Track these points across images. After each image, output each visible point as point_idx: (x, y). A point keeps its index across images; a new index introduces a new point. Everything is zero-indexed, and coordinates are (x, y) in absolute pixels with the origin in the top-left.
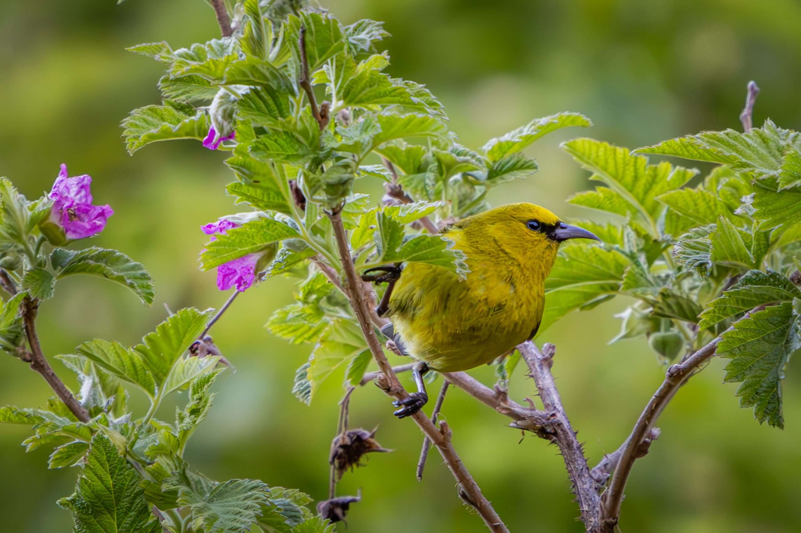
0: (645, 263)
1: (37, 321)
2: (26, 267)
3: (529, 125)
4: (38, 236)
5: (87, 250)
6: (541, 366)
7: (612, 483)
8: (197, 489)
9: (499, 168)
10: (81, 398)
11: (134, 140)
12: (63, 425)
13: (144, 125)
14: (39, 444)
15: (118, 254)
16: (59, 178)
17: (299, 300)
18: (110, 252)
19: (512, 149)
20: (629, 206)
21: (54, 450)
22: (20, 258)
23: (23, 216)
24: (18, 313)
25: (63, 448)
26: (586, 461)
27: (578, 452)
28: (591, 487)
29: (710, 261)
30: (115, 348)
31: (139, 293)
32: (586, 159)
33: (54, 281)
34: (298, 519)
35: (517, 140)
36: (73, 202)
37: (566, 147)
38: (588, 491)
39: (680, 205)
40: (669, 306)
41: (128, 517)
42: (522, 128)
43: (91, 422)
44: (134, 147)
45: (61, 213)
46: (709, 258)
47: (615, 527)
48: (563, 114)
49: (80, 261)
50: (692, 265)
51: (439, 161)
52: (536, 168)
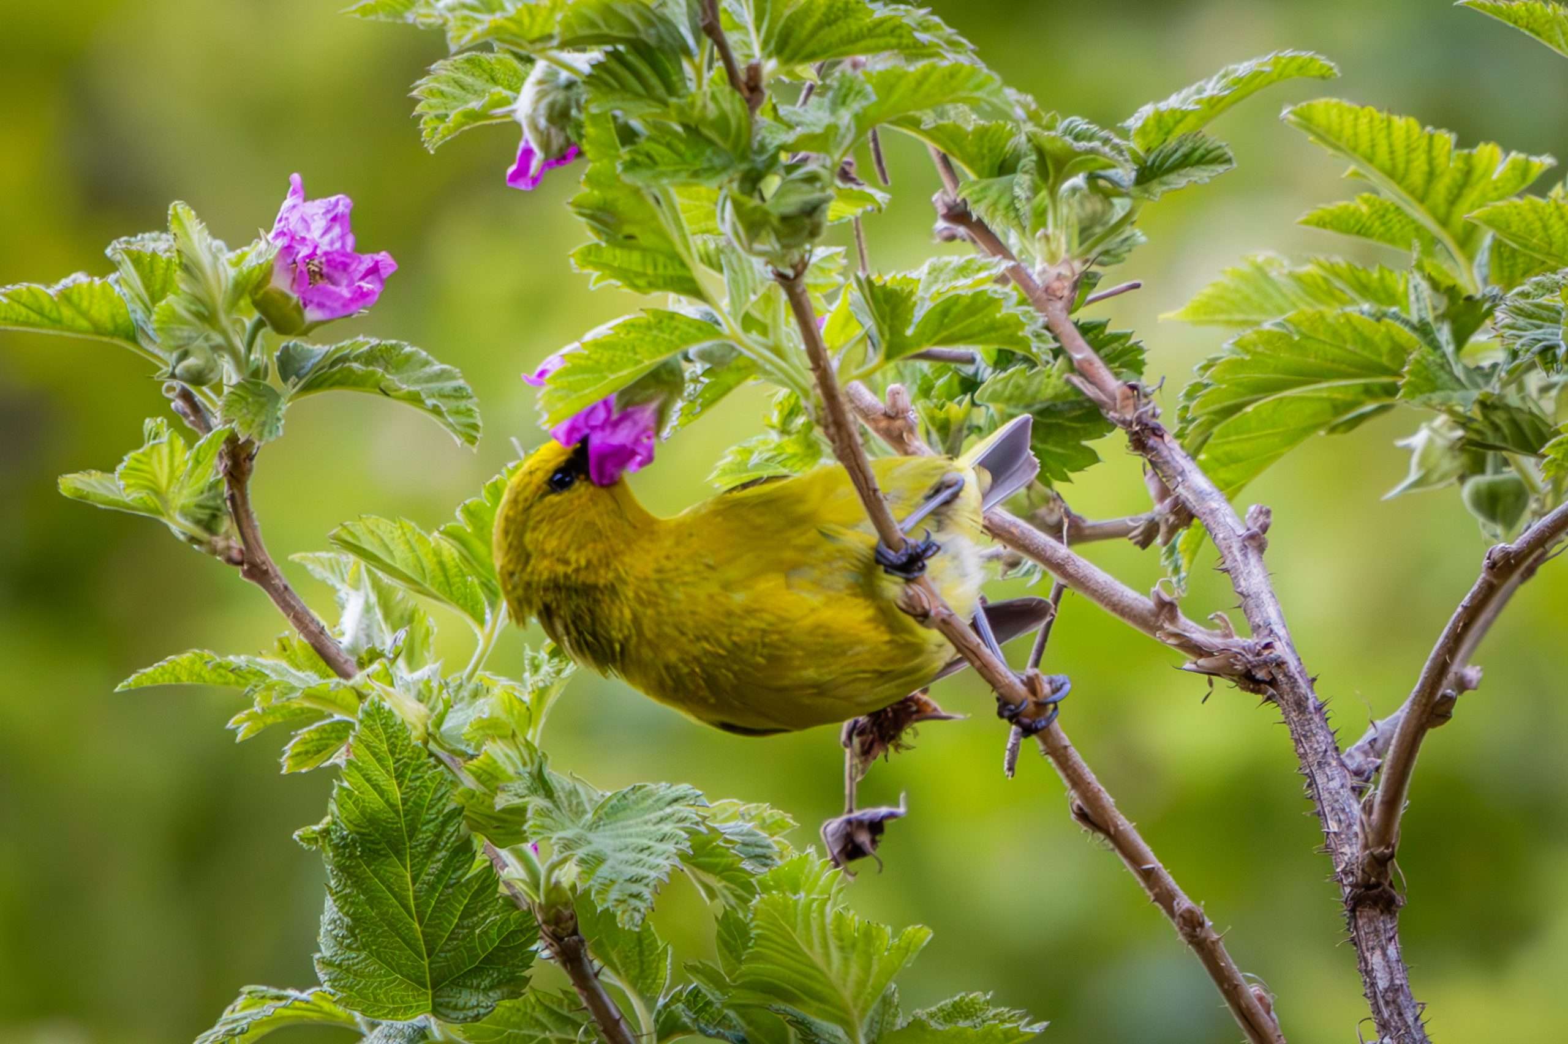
0: (1448, 344)
1: (253, 485)
2: (230, 378)
3: (1215, 78)
4: (250, 319)
5: (346, 343)
6: (1244, 548)
7: (1383, 778)
8: (570, 805)
9: (1157, 164)
10: (343, 634)
11: (436, 123)
12: (303, 686)
13: (457, 91)
14: (261, 725)
15: (408, 349)
16: (288, 202)
17: (773, 427)
18: (393, 347)
19: (1181, 126)
20: (1419, 229)
21: (292, 737)
22: (215, 361)
23: (219, 280)
24: (214, 469)
25: (309, 732)
26: (1333, 734)
27: (1317, 718)
28: (1342, 786)
29: (1562, 343)
30: (404, 534)
31: (450, 425)
32: (1332, 139)
33: (284, 407)
34: (769, 862)
35: (1191, 107)
36: (316, 247)
37: (1292, 117)
38: (1338, 793)
39: (1514, 229)
40: (1496, 428)
41: (433, 862)
42: (1202, 83)
43: (359, 678)
44: (437, 137)
45: (294, 270)
46: (1560, 337)
47: (1389, 863)
48: (1281, 55)
49: (333, 365)
50: (1528, 350)
51: (1040, 152)
52: (1229, 161)
